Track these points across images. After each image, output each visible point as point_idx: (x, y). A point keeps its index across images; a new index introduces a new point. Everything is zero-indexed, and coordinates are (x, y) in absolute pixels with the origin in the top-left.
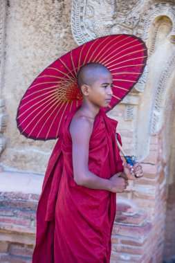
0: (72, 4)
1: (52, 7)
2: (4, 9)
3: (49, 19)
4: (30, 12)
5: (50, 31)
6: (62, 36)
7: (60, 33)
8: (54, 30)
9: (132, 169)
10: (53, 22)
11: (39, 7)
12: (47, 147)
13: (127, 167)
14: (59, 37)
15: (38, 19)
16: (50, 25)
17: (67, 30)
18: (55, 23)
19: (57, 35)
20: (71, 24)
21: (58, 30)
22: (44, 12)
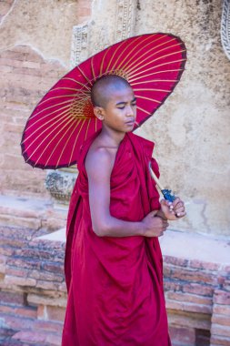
0: (224, 6)
1: (195, 11)
2: (132, 13)
3: (191, 26)
4: (166, 17)
5: (192, 41)
6: (208, 48)
7: (205, 45)
8: (198, 40)
9: (172, 207)
10: (197, 29)
11: (178, 9)
12: (187, 195)
13: (165, 204)
14: (204, 50)
15: (177, 26)
16: (193, 34)
17: (215, 40)
18: (199, 30)
19: (202, 47)
20: (221, 32)
21: (203, 40)
22: (186, 16)
